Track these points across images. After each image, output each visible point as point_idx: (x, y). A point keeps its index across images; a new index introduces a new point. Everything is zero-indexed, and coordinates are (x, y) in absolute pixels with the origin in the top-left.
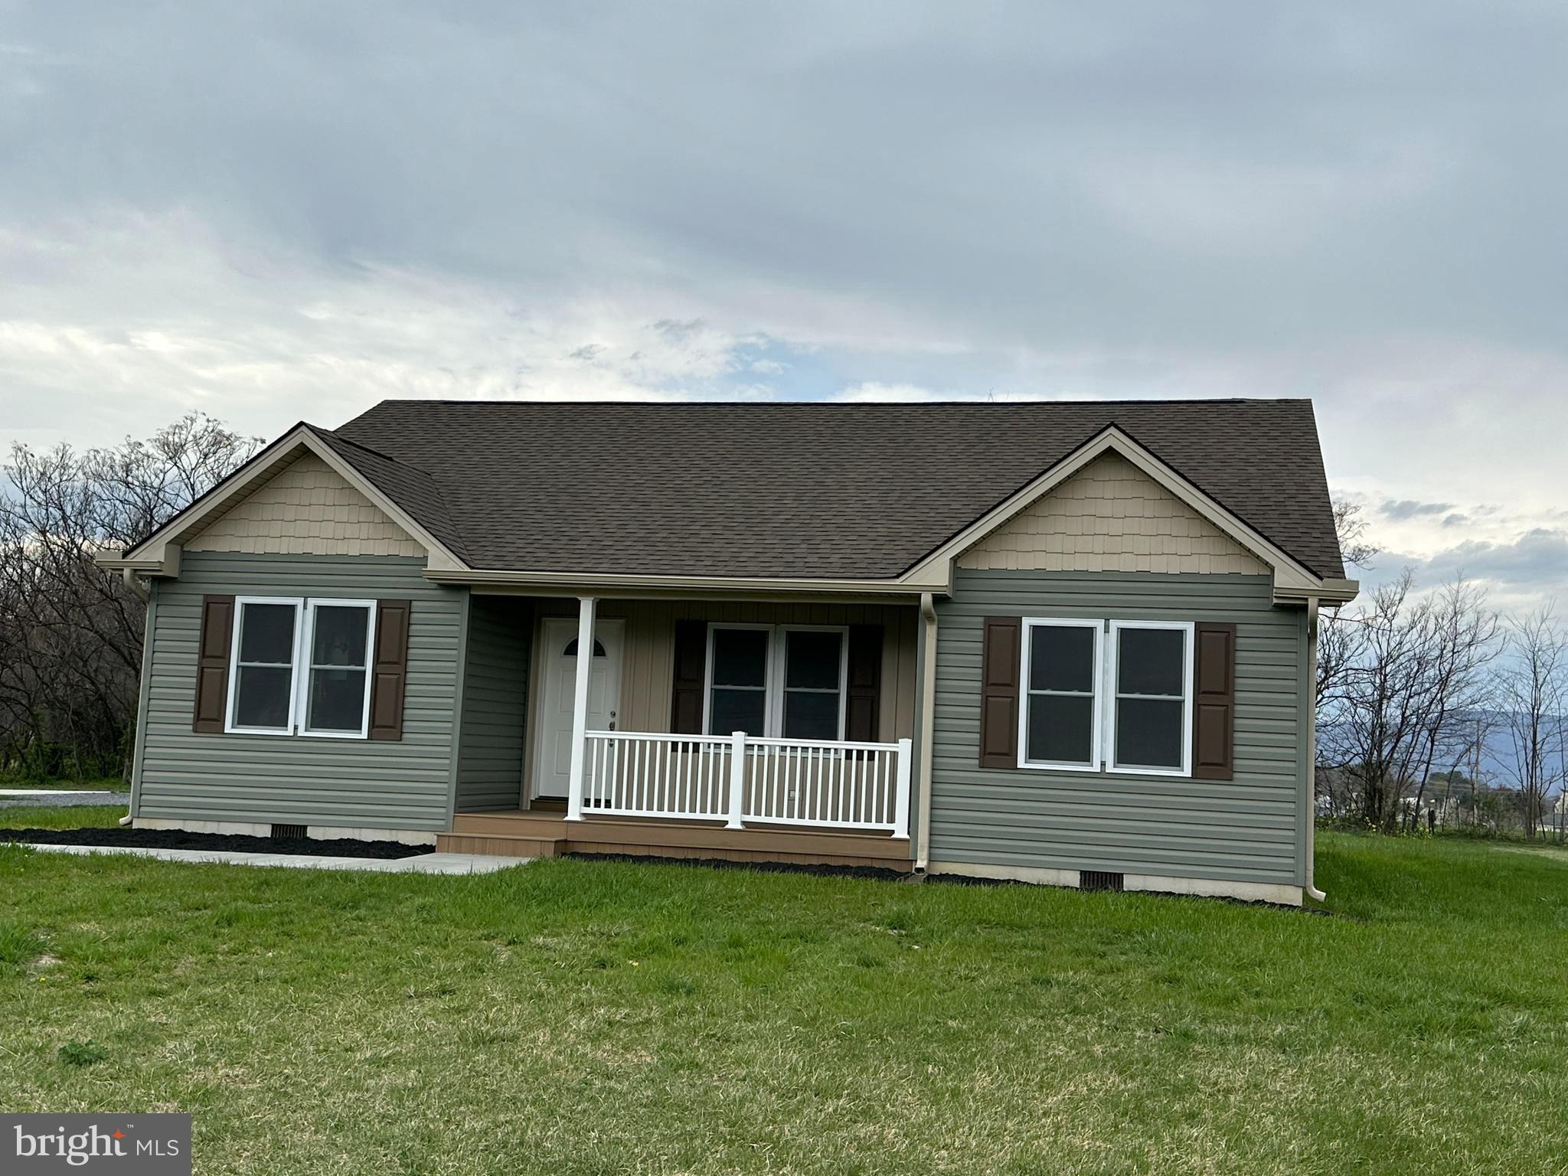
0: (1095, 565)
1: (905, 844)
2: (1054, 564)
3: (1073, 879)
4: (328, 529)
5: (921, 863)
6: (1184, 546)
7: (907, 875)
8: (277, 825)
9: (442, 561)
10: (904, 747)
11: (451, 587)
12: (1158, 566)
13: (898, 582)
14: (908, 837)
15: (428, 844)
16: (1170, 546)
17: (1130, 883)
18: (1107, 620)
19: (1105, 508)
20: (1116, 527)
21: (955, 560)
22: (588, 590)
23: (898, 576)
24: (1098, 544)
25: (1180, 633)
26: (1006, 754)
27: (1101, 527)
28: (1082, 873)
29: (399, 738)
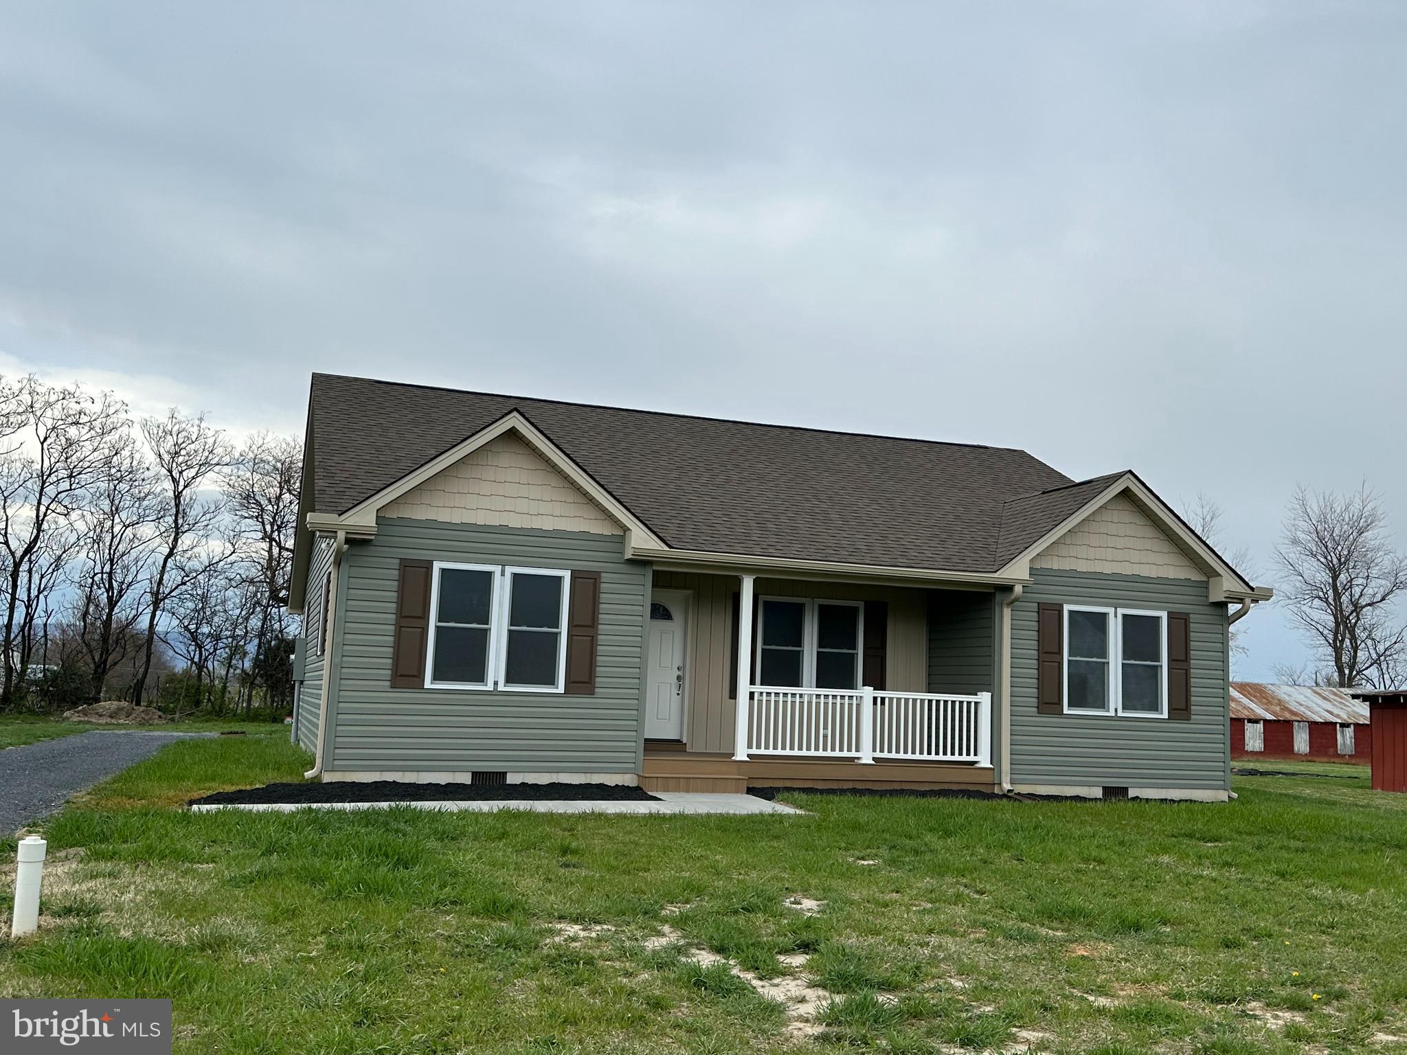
0: (1108, 569)
1: (992, 772)
2: (1082, 567)
3: (1098, 792)
4: (523, 506)
5: (1007, 786)
6: (1160, 559)
7: (992, 796)
8: (476, 772)
9: (641, 540)
10: (984, 698)
11: (640, 562)
12: (1145, 571)
13: (996, 575)
14: (991, 766)
15: (626, 785)
16: (1152, 557)
17: (1132, 793)
18: (1116, 608)
19: (1112, 528)
20: (1121, 542)
21: (1032, 561)
22: (749, 570)
23: (995, 572)
24: (1109, 554)
25: (1158, 619)
26: (1056, 704)
27: (1111, 541)
28: (1105, 788)
29: (591, 693)
